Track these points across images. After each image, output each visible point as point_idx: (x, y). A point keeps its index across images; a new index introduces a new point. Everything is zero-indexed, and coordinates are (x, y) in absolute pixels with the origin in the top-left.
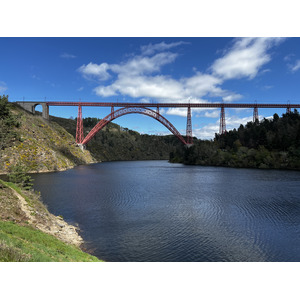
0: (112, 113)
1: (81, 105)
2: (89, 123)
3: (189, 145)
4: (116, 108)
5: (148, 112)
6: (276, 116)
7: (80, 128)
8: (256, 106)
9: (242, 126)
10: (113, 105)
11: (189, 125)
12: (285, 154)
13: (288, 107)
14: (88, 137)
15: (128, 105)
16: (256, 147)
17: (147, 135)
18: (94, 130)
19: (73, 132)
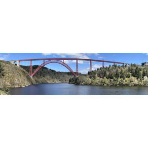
0: (44, 63)
1: (31, 60)
2: (35, 67)
3: (77, 76)
4: (45, 61)
5: (59, 62)
6: (110, 66)
7: (31, 70)
8: (103, 61)
9: (98, 69)
10: (44, 59)
11: (77, 68)
12: (112, 80)
13: (114, 63)
14: (34, 73)
15: (50, 59)
16: (103, 78)
17: (59, 72)
18: (37, 70)
19: (28, 71)
